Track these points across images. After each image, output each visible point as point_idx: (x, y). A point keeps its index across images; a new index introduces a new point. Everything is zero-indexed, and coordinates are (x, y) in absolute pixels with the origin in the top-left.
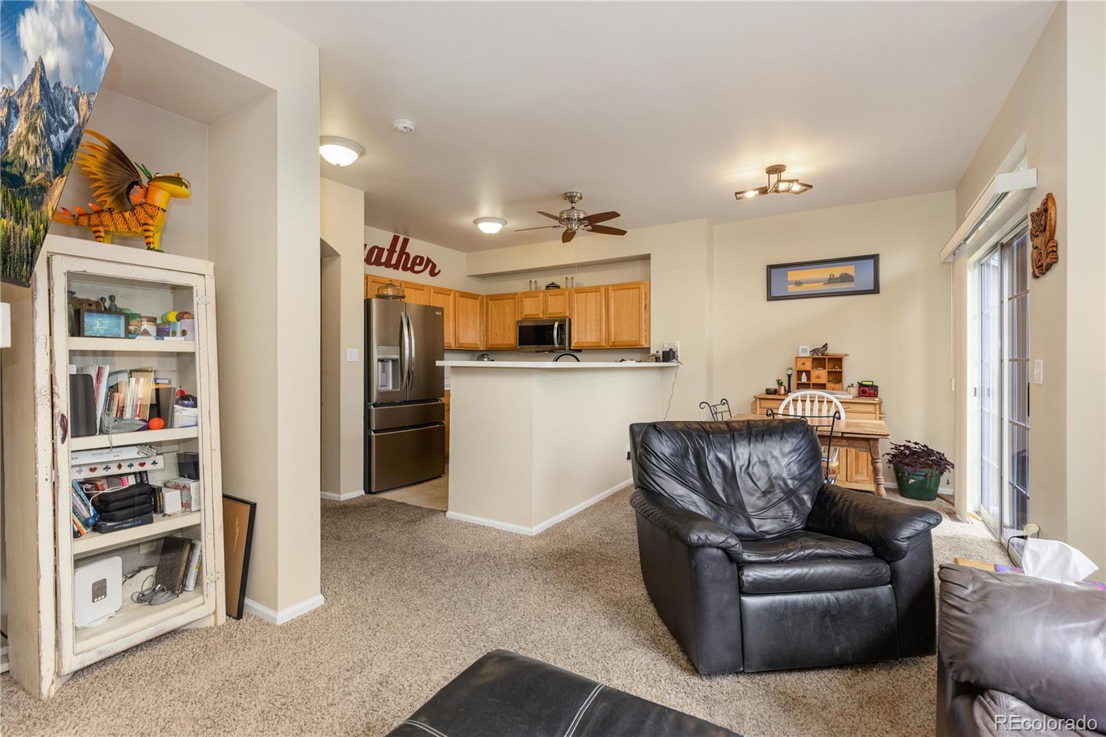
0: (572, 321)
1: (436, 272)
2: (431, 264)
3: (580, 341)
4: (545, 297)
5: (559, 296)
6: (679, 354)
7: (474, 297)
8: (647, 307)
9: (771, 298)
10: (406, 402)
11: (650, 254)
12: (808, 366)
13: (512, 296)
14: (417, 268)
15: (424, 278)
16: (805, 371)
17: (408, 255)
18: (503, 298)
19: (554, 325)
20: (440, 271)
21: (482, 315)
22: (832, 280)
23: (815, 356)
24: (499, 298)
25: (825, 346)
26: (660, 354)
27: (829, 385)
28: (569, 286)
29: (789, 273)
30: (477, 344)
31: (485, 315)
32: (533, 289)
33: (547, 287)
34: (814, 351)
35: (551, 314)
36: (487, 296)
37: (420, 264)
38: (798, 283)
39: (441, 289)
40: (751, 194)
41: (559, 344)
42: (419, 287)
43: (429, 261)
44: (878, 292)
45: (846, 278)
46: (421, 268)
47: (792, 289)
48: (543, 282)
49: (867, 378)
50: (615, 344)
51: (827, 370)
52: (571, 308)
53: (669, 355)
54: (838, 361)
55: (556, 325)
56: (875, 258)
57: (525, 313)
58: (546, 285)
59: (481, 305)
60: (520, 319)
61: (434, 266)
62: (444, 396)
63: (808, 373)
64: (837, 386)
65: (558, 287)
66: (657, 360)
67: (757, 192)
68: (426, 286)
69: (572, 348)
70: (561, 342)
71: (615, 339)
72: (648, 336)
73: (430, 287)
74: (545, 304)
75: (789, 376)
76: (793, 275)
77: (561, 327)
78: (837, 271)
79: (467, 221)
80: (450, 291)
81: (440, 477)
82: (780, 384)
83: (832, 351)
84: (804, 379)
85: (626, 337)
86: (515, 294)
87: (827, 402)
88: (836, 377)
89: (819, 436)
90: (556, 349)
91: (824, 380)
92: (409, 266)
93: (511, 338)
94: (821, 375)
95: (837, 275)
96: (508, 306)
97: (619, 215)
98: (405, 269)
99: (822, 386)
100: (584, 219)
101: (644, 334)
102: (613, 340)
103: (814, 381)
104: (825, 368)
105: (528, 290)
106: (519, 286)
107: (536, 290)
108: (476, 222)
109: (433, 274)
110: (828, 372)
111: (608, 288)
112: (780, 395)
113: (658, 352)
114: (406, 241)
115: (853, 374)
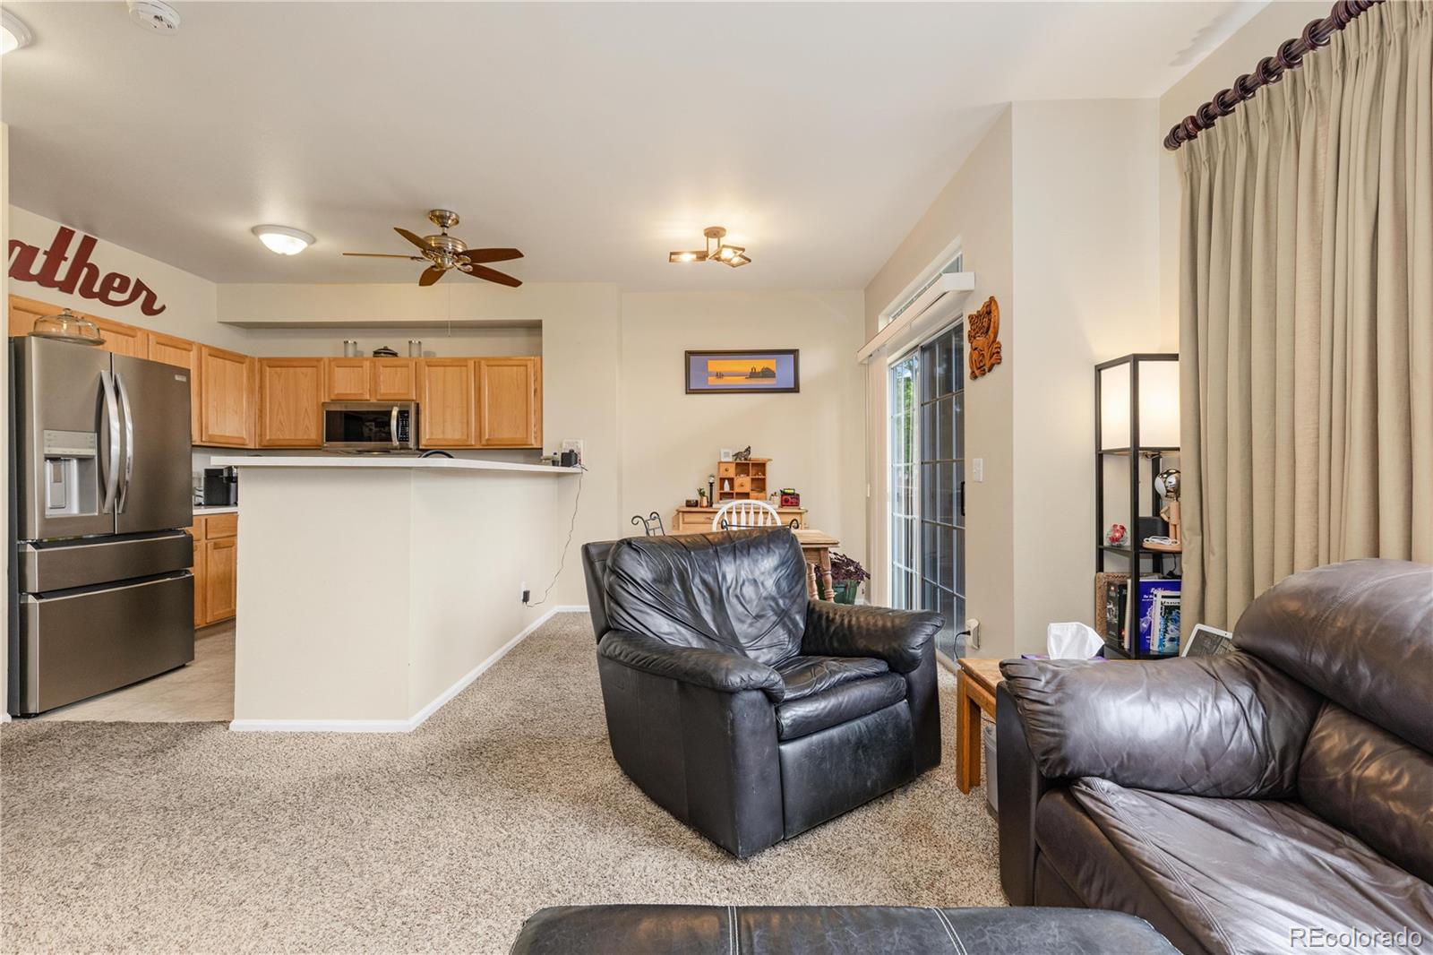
0: (422, 407)
1: (156, 306)
2: (144, 293)
3: (434, 437)
4: (374, 367)
5: (399, 369)
6: (583, 457)
7: (238, 359)
8: (539, 392)
9: (689, 391)
10: (111, 537)
11: (541, 321)
12: (732, 473)
13: (313, 363)
14: (113, 296)
15: (131, 314)
16: (728, 479)
17: (94, 271)
18: (295, 364)
19: (391, 412)
20: (163, 308)
21: (251, 391)
22: (753, 375)
23: (738, 461)
24: (286, 364)
25: (748, 450)
26: (559, 457)
27: (753, 494)
28: (415, 354)
29: (709, 362)
30: (243, 438)
31: (259, 391)
32: (351, 353)
33: (377, 353)
34: (737, 455)
35: (384, 394)
36: (261, 360)
37: (122, 289)
38: (719, 375)
39: (171, 338)
40: (687, 258)
41: (399, 441)
42: (128, 332)
43: (140, 286)
44: (798, 392)
45: (767, 373)
46: (126, 296)
47: (713, 382)
48: (368, 345)
49: (789, 486)
50: (490, 443)
51: (751, 477)
52: (419, 387)
53: (569, 459)
54: (761, 466)
55: (395, 413)
56: (795, 352)
57: (336, 392)
58: (375, 350)
59: (251, 371)
60: (327, 401)
61: (151, 297)
62: (191, 525)
63: (731, 481)
64: (762, 494)
65: (395, 354)
66: (554, 463)
67: (694, 256)
68: (140, 329)
69: (421, 447)
70: (404, 437)
71: (489, 435)
72: (539, 434)
73: (147, 333)
74: (375, 379)
75: (711, 484)
76: (715, 365)
77: (403, 415)
78: (760, 364)
79: (236, 226)
80: (191, 343)
81: (183, 666)
82: (702, 494)
83: (755, 455)
84: (727, 488)
85: (507, 434)
86: (319, 360)
87: (763, 513)
88: (760, 485)
89: (803, 549)
90: (396, 449)
91: (747, 489)
92: (96, 289)
93: (313, 429)
94: (744, 482)
95: (759, 370)
96: (305, 378)
97: (521, 256)
98: (87, 292)
99: (746, 495)
100: (465, 253)
101: (533, 429)
102: (487, 437)
103: (737, 490)
104: (748, 475)
105: (342, 356)
106: (325, 347)
107: (355, 356)
108: (255, 231)
109: (148, 309)
110: (753, 479)
111: (479, 362)
112: (701, 507)
113: (555, 454)
114: (88, 244)
115: (775, 482)
